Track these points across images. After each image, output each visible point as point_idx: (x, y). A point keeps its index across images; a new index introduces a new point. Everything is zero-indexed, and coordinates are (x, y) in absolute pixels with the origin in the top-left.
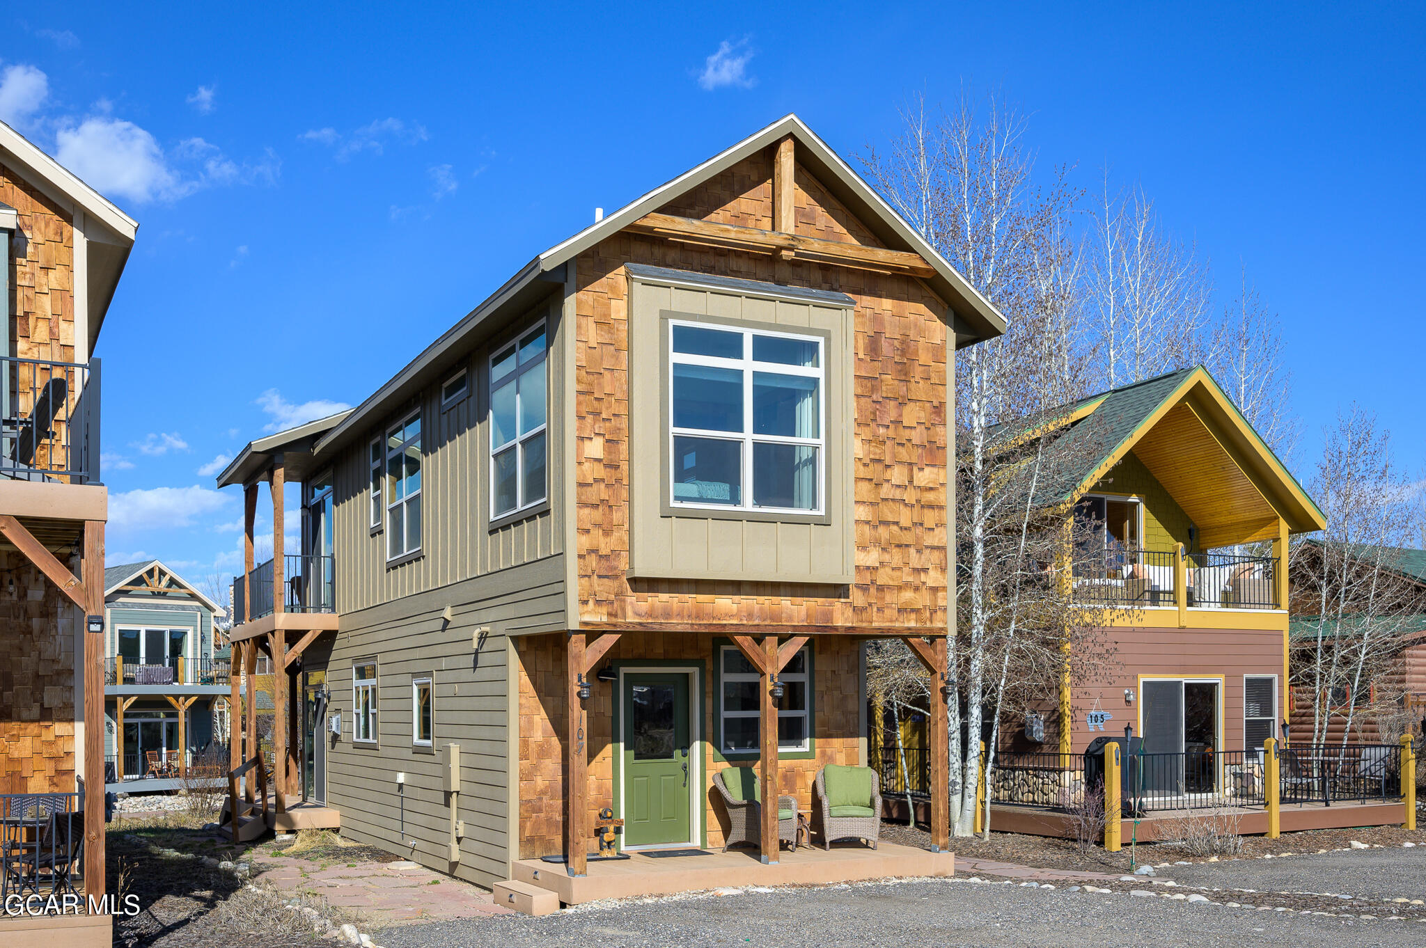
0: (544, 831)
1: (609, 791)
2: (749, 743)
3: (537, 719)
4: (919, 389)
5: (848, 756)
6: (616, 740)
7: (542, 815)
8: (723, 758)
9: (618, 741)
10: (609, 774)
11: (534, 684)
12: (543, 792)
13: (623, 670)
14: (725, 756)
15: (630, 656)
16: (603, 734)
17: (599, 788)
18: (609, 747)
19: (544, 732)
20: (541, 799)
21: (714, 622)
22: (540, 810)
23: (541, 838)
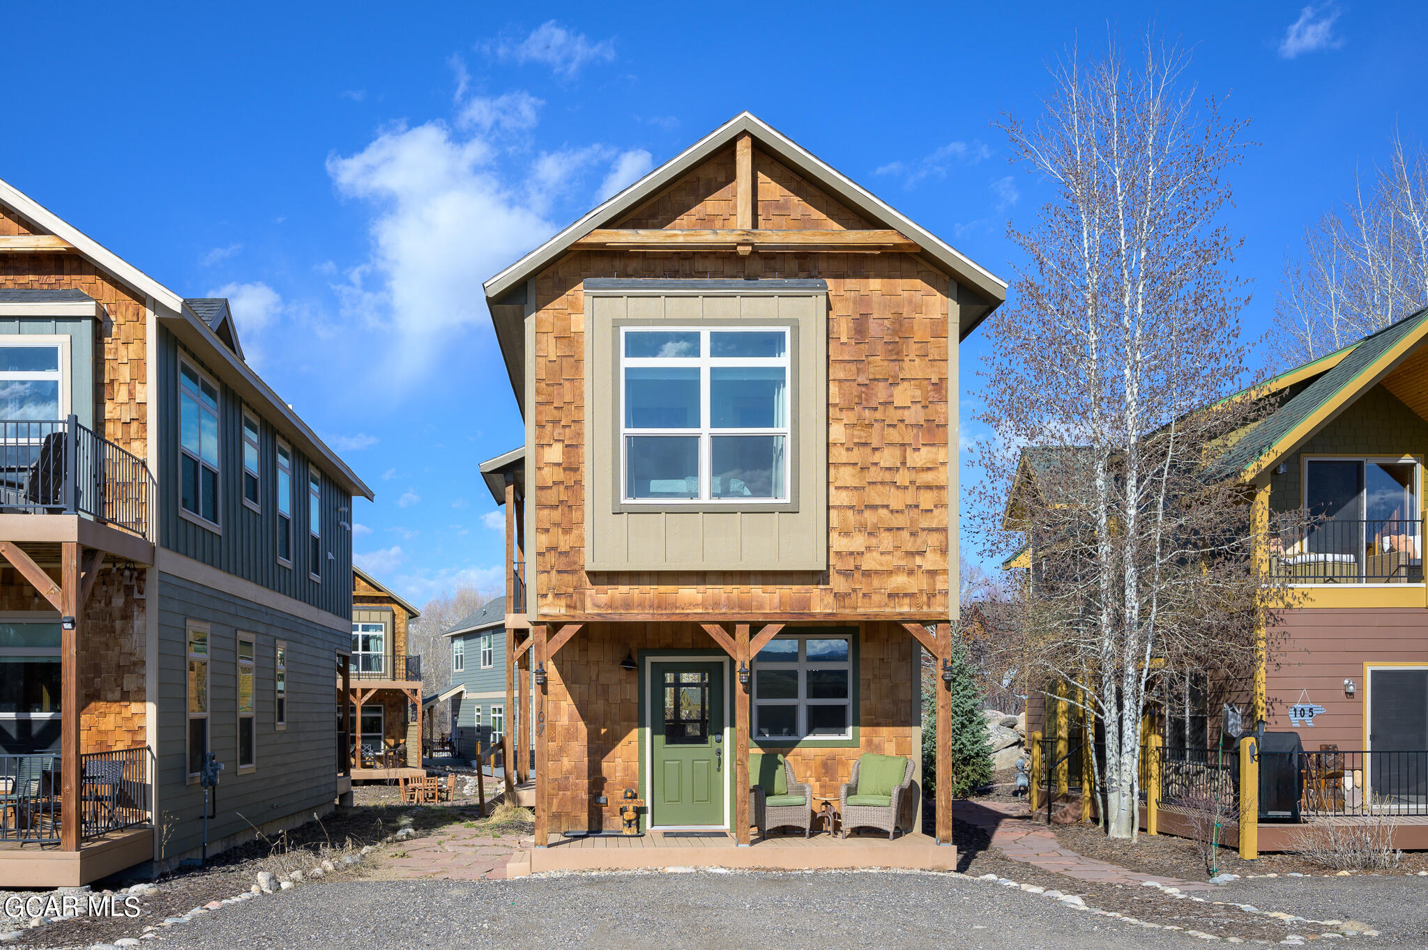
0: (569, 808)
1: (635, 773)
2: (785, 730)
3: (564, 704)
4: (914, 367)
5: (898, 745)
6: (642, 725)
7: (569, 793)
8: (755, 744)
9: (644, 726)
10: (635, 758)
11: (561, 673)
12: (570, 772)
13: (649, 660)
14: (757, 742)
15: (657, 646)
16: (629, 719)
17: (626, 769)
18: (635, 732)
19: (571, 718)
20: (567, 778)
21: (677, 612)
22: (566, 789)
23: (567, 814)
